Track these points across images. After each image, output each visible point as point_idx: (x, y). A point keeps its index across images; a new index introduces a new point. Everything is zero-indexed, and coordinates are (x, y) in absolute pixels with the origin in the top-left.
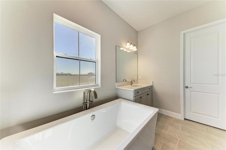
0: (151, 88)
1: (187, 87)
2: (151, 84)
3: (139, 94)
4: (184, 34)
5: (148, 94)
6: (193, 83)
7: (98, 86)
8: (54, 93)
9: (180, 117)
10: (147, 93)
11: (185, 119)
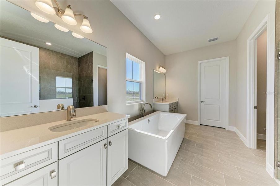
0: (177, 103)
1: (202, 102)
2: (178, 101)
3: (171, 107)
4: (200, 63)
5: (176, 108)
6: (206, 99)
7: (143, 102)
8: (127, 105)
9: (197, 123)
10: (174, 107)
11: (201, 125)
